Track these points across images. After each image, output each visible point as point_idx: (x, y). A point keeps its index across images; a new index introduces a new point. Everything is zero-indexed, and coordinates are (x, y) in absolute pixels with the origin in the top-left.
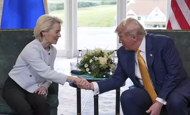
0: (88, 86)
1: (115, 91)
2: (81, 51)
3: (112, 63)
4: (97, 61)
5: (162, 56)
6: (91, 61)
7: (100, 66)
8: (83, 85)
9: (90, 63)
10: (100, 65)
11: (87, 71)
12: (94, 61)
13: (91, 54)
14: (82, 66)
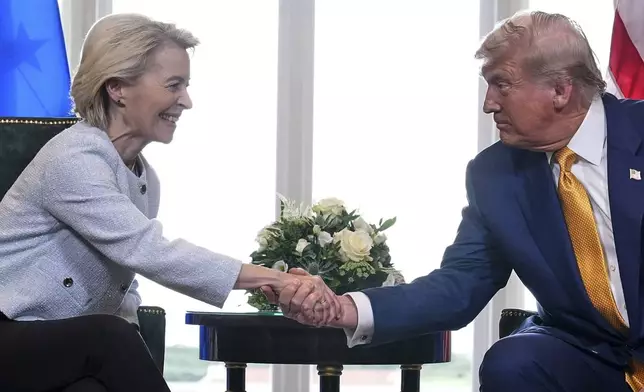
0: (328, 309)
4: (330, 246)
6: (301, 245)
7: (343, 266)
8: (306, 306)
9: (299, 257)
10: (341, 263)
12: (315, 247)
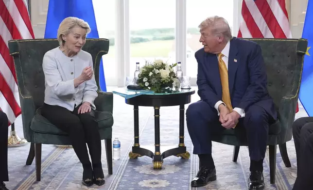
1: (178, 107)
2: (139, 63)
3: (174, 77)
4: (158, 73)
5: (247, 63)
6: (151, 74)
9: (150, 77)
10: (161, 78)
11: (146, 85)
12: (154, 74)
13: (150, 67)
14: (140, 81)
